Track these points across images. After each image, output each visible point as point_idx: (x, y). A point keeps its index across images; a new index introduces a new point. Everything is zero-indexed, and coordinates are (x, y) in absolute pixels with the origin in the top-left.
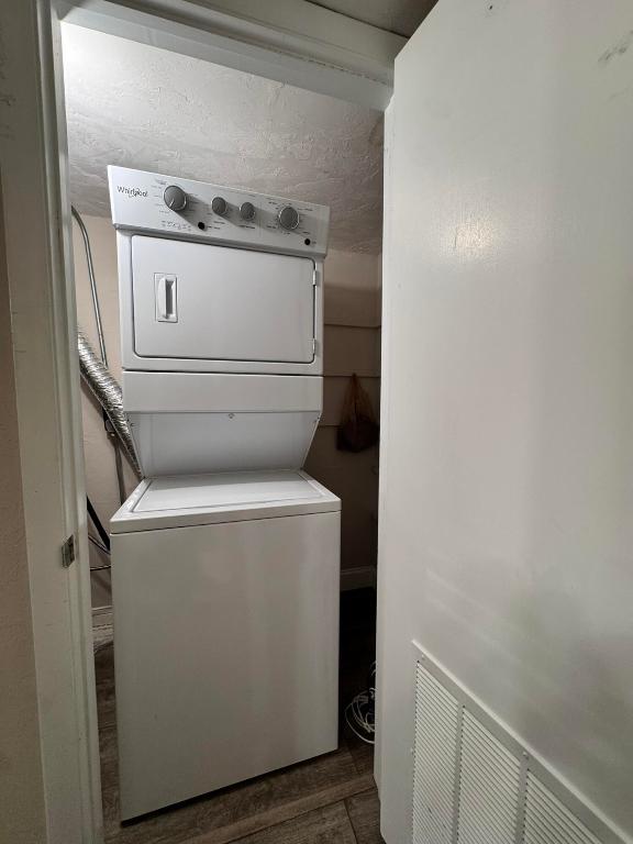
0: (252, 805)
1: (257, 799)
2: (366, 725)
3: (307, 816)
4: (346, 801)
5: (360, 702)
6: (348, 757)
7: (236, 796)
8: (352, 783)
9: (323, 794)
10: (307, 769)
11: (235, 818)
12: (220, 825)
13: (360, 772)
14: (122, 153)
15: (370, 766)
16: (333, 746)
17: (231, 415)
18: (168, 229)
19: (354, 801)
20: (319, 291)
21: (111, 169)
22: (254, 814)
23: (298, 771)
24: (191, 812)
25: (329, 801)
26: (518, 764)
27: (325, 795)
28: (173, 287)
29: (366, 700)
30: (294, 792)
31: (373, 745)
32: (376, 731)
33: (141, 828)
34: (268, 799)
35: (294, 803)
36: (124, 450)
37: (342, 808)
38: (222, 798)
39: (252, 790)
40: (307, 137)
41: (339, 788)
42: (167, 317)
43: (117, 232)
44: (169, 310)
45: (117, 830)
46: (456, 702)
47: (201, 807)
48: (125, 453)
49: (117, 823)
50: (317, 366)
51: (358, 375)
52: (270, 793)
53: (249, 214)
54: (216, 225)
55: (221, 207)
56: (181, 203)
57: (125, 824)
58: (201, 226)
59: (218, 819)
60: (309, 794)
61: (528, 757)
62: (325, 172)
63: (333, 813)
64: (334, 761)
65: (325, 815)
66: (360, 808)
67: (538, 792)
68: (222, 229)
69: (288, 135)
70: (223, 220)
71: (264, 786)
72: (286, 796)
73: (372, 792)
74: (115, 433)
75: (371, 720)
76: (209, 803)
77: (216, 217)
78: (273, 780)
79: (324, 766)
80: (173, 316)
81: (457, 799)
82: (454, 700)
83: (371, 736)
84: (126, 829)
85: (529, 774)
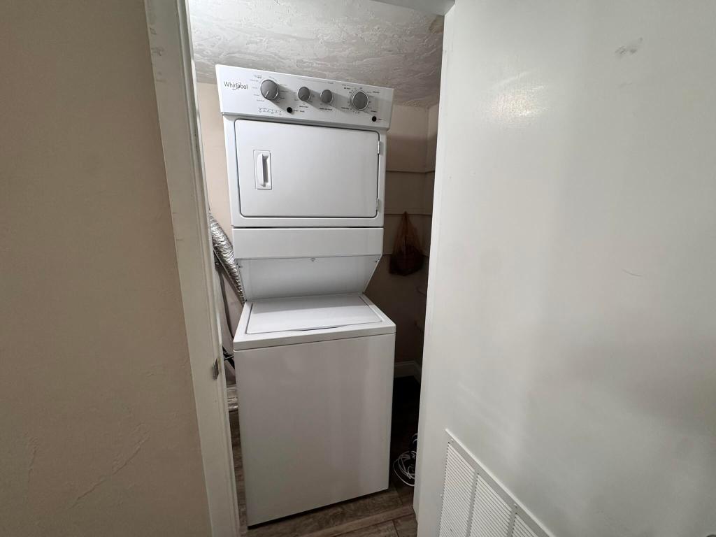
0: (331, 520)
1: (335, 517)
2: (408, 474)
3: (367, 528)
4: (394, 521)
5: (403, 459)
6: (395, 494)
7: (320, 515)
8: (397, 510)
9: (378, 516)
10: (368, 500)
11: (321, 528)
12: (312, 531)
13: (403, 504)
14: (220, 39)
15: (411, 501)
16: (386, 487)
17: (313, 259)
18: (263, 114)
19: (399, 521)
20: (383, 159)
21: (218, 67)
22: (333, 526)
23: (361, 502)
24: (292, 522)
25: (383, 520)
26: (510, 509)
27: (380, 516)
28: (268, 161)
29: (408, 457)
30: (359, 514)
31: (413, 487)
32: (416, 479)
33: (260, 530)
34: (342, 517)
35: (360, 521)
36: (226, 275)
37: (391, 525)
38: (312, 515)
39: (331, 512)
40: (376, 27)
41: (389, 513)
42: (264, 186)
43: (224, 117)
44: (266, 179)
45: (246, 531)
46: (473, 471)
47: (298, 520)
48: (227, 278)
49: (246, 527)
50: (379, 220)
51: (409, 213)
52: (343, 514)
53: (328, 99)
54: (302, 109)
55: (306, 95)
56: (274, 93)
57: (250, 528)
58: (290, 110)
59: (309, 528)
60: (369, 516)
61: (517, 507)
62: (390, 51)
63: (385, 527)
64: (385, 497)
65: (381, 529)
66: (403, 525)
67: (521, 526)
68: (306, 111)
69: (360, 26)
70: (307, 104)
71: (339, 510)
72: (354, 516)
73: (412, 516)
74: (219, 262)
75: (413, 471)
76: (303, 518)
77: (301, 103)
78: (344, 506)
79: (379, 499)
80: (268, 184)
81: (470, 526)
82: (472, 469)
83: (412, 481)
84: (251, 531)
85: (517, 516)
